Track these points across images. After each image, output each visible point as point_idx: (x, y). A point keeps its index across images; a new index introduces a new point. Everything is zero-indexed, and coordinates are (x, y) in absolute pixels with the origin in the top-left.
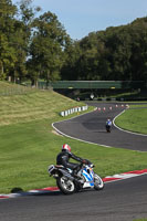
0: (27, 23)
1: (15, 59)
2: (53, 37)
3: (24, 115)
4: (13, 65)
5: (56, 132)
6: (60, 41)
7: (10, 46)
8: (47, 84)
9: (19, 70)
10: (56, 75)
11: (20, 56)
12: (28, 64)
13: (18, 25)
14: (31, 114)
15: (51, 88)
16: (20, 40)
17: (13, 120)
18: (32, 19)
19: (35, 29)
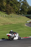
0: (20, 2)
1: (17, 10)
2: (26, 5)
3: (19, 22)
4: (17, 11)
5: (26, 25)
6: (27, 6)
7: (16, 7)
8: (24, 15)
9: (18, 12)
10: (26, 13)
11: (18, 9)
12: (20, 11)
13: (18, 2)
14: (21, 21)
15: (25, 16)
16: (19, 6)
17: (17, 23)
18: (21, 1)
19: (22, 3)
